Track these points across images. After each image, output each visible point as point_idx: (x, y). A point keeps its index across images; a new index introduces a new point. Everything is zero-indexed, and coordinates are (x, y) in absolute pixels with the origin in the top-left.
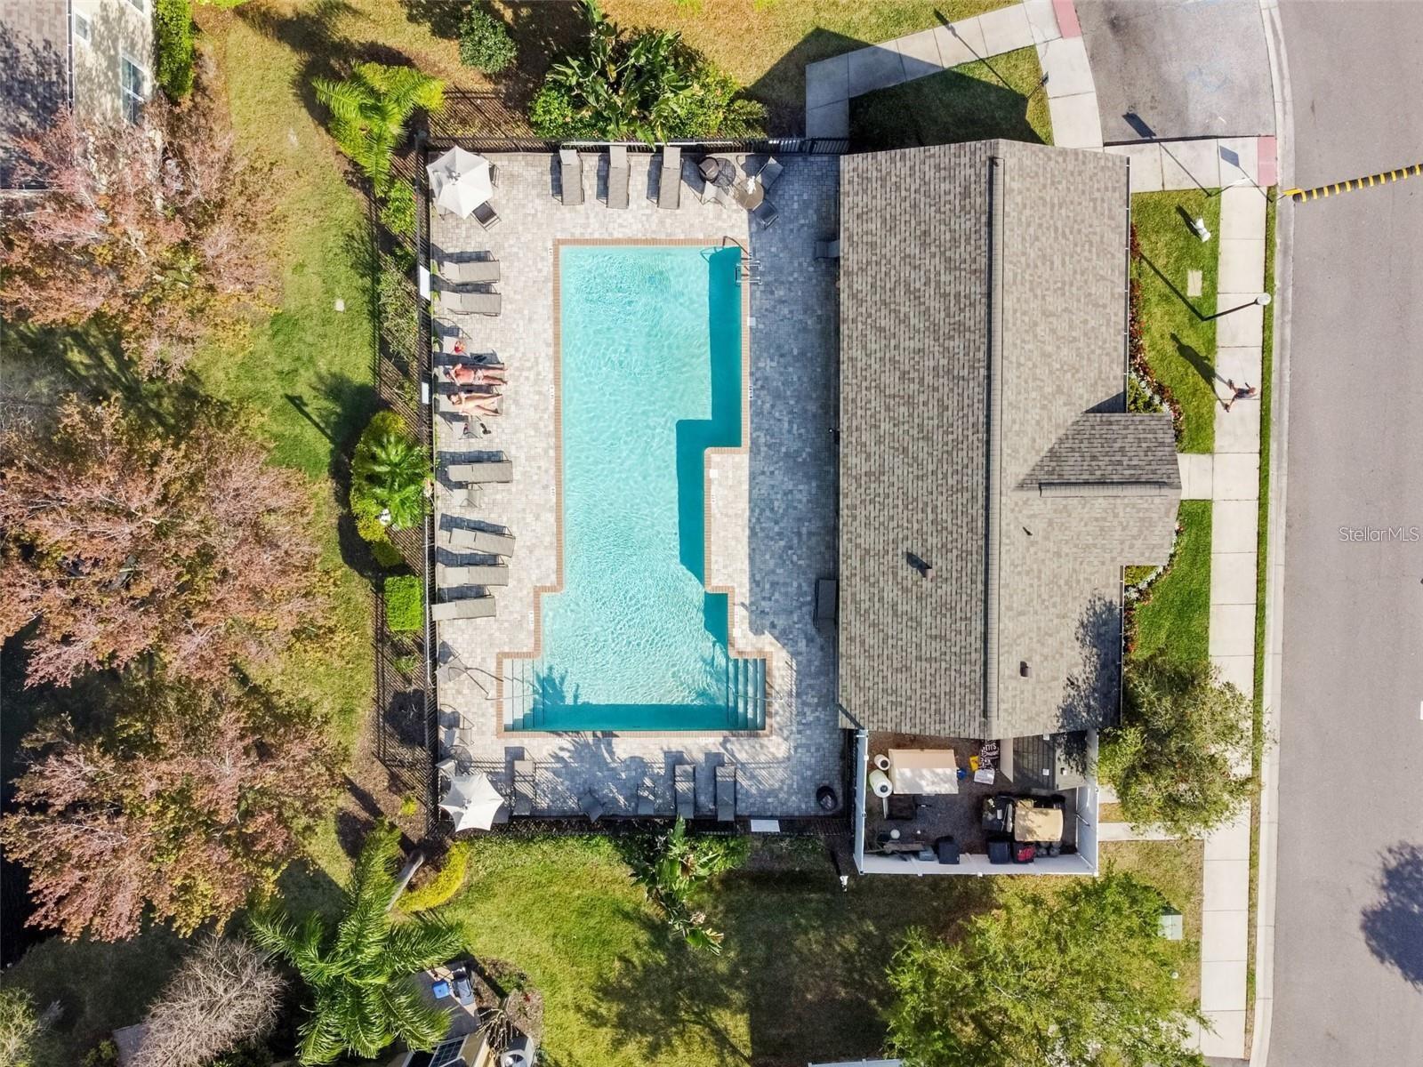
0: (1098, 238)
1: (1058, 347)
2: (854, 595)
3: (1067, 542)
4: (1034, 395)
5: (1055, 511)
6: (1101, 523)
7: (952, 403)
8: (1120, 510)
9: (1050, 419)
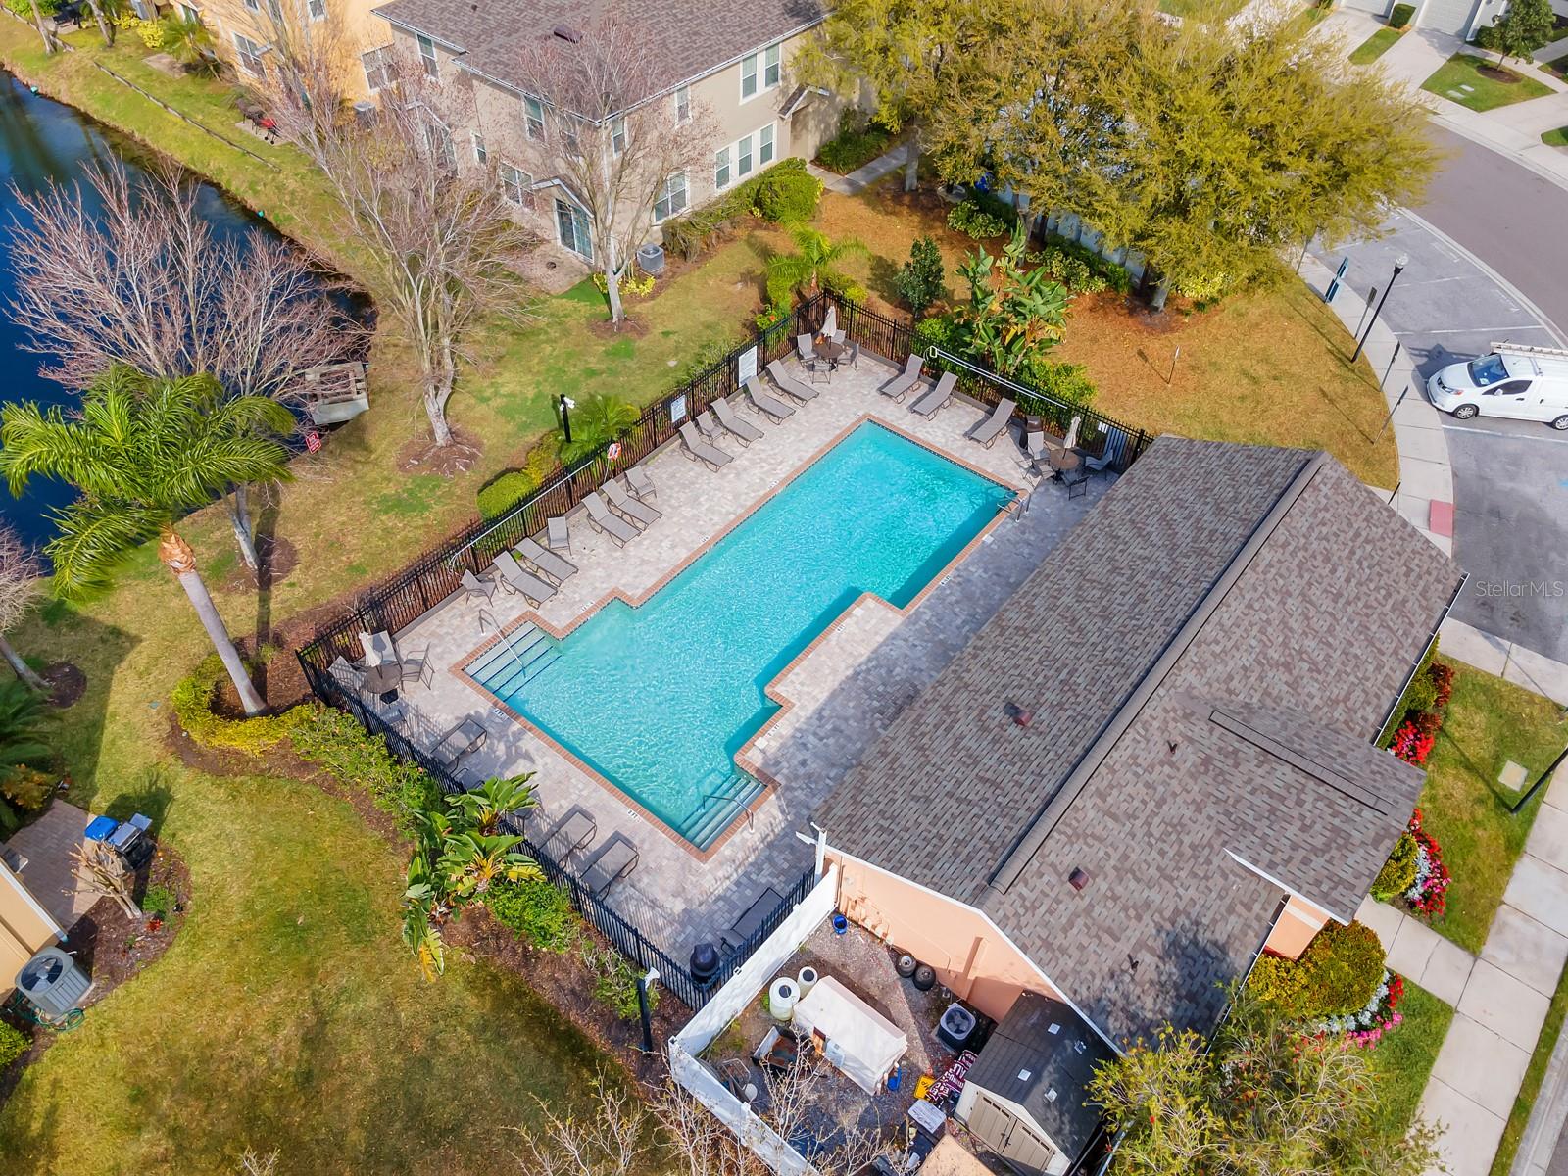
0: (1400, 598)
1: (1305, 633)
2: (920, 716)
3: (1218, 801)
4: (1254, 643)
5: (1220, 749)
6: (1275, 803)
7: (1153, 601)
8: (1309, 798)
9: (1261, 679)
